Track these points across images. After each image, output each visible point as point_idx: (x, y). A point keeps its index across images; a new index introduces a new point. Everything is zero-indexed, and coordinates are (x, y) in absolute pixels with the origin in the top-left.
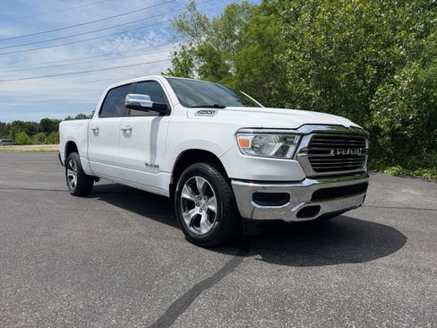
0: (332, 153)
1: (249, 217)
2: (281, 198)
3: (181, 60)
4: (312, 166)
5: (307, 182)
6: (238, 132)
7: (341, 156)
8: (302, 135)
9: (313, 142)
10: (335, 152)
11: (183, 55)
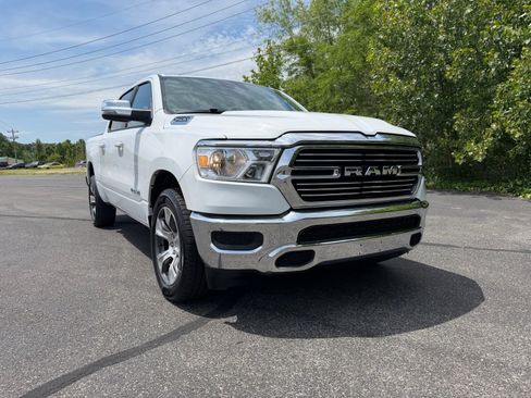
0: (336, 175)
1: (216, 266)
2: (250, 240)
3: (266, 58)
4: (300, 193)
5: (291, 217)
6: (197, 146)
7: (353, 177)
8: (283, 148)
9: (299, 157)
10: (342, 172)
11: (270, 51)
